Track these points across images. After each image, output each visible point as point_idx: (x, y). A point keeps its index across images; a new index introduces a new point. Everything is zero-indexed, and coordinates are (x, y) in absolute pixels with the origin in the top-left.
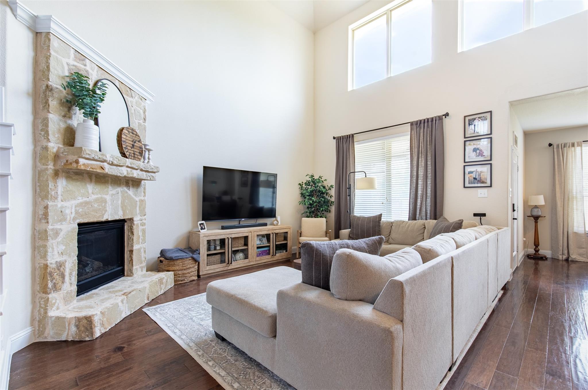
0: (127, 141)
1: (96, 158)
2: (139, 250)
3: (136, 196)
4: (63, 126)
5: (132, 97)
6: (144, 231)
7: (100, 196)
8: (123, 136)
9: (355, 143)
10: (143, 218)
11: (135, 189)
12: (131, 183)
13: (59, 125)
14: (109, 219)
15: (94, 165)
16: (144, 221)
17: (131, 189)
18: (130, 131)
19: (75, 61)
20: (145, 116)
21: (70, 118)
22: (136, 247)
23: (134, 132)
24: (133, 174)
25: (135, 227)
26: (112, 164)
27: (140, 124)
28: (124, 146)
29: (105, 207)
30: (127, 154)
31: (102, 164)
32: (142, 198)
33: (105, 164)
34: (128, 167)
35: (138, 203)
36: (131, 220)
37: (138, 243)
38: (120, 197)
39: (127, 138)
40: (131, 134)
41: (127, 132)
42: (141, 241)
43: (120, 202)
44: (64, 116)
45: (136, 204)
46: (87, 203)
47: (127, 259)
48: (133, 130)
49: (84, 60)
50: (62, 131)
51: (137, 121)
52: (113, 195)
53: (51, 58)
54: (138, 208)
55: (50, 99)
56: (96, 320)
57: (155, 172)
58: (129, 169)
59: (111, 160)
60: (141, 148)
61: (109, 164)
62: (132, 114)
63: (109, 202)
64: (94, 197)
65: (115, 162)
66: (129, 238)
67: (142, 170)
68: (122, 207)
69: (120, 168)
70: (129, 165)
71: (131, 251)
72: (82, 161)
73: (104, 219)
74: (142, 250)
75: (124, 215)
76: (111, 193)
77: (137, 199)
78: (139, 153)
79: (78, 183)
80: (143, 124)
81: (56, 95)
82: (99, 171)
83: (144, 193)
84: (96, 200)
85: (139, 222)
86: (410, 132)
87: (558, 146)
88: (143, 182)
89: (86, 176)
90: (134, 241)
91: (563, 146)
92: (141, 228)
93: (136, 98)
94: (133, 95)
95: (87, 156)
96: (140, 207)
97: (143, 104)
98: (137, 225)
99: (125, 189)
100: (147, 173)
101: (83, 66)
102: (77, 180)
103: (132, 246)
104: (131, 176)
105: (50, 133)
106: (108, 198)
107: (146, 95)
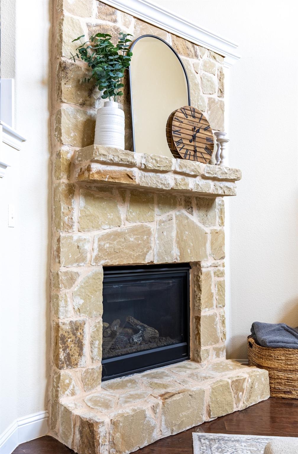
0: (182, 131)
1: (116, 160)
2: (212, 318)
3: (204, 224)
4: (81, 118)
5: (196, 56)
6: (221, 286)
7: (139, 224)
8: (175, 123)
10: (220, 262)
11: (202, 213)
12: (194, 202)
13: (76, 118)
14: (156, 262)
15: (115, 172)
16: (221, 268)
17: (195, 212)
18: (189, 112)
19: (99, 17)
20: (222, 85)
21: (92, 105)
22: (205, 313)
23: (197, 115)
24: (186, 184)
25: (202, 277)
26: (146, 169)
27: (211, 102)
28: (175, 139)
29: (148, 242)
30: (182, 152)
31: (128, 169)
32: (217, 228)
33: (135, 170)
34: (176, 172)
35: (209, 237)
36: (197, 264)
37: (210, 306)
38: (175, 226)
39: (183, 125)
40: (191, 118)
41: (182, 115)
42: (215, 302)
43: (174, 234)
44: (83, 104)
45: (205, 238)
46: (117, 235)
47: (193, 332)
48: (194, 110)
49: (114, 13)
50: (80, 127)
51: (206, 97)
52: (161, 222)
53: (64, 22)
54: (208, 245)
55: (63, 83)
56: (102, 432)
57: (233, 181)
58: (179, 177)
59: (144, 161)
60: (210, 140)
61: (140, 169)
62: (196, 85)
63: (155, 235)
64: (129, 225)
65: (150, 166)
66: (195, 296)
67: (204, 177)
68: (178, 243)
69: (162, 175)
70: (178, 170)
71: (198, 319)
72: (95, 167)
73: (147, 260)
74: (218, 319)
75: (181, 256)
76: (157, 219)
77: (207, 230)
78: (206, 149)
79: (104, 204)
80: (217, 99)
81: (71, 75)
82: (124, 181)
83: (221, 218)
84: (133, 231)
85: (212, 270)
88: (218, 200)
89: (116, 192)
90: (202, 301)
92: (214, 279)
93: (205, 57)
94: (199, 53)
95: (102, 159)
96: (212, 243)
97: (218, 65)
98: (208, 274)
99: (184, 212)
100: (217, 183)
101: (111, 24)
102: (101, 199)
103: (199, 311)
104: (184, 188)
105: (63, 131)
106: (153, 227)
107: (222, 48)
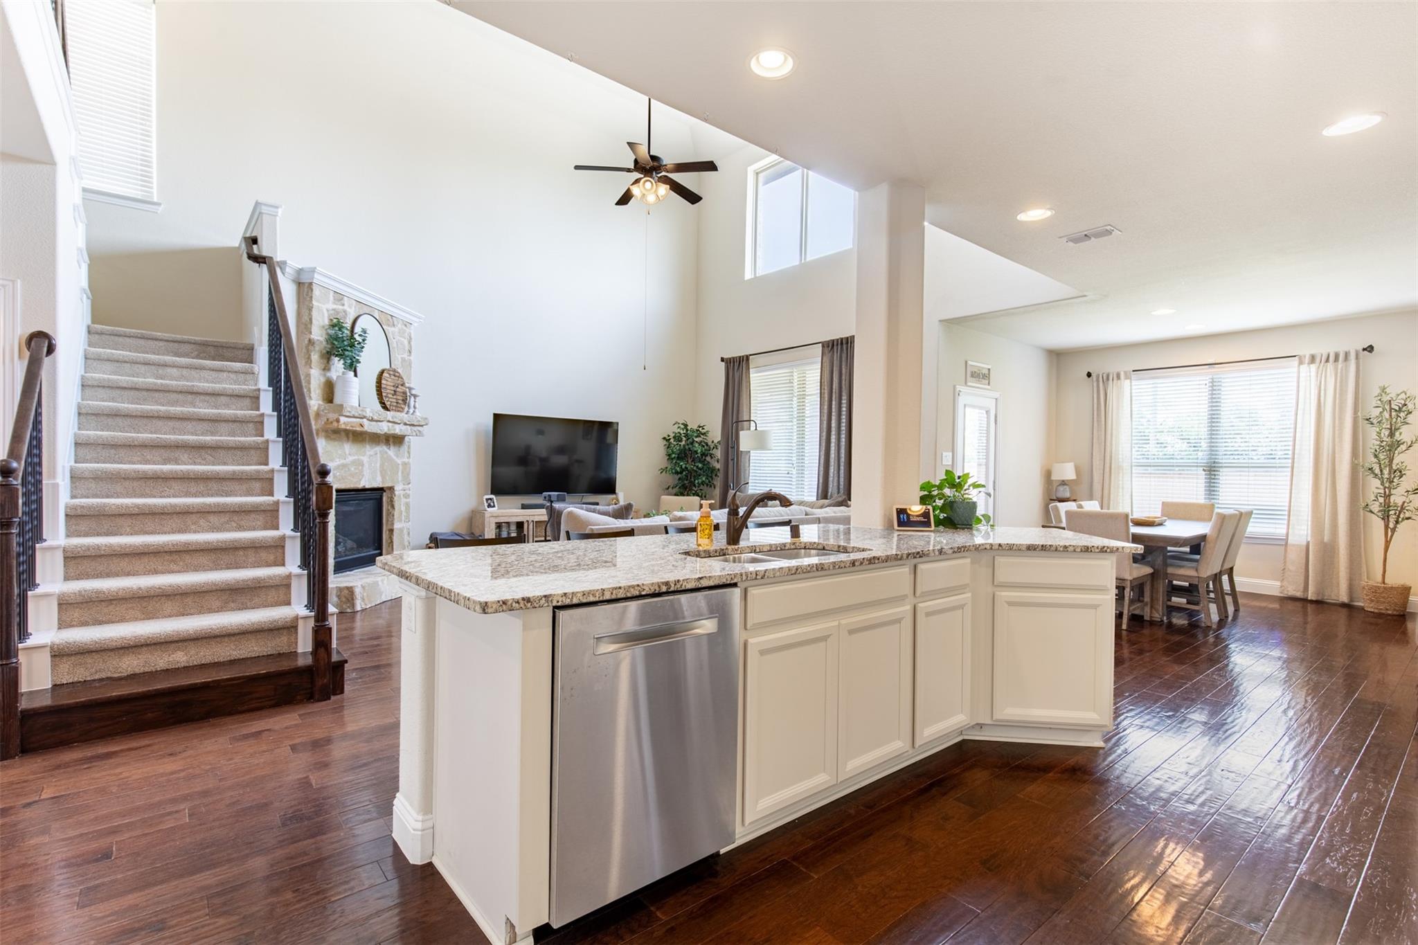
0: (388, 387)
1: (356, 415)
2: (401, 530)
3: (397, 456)
4: (323, 380)
5: (394, 325)
6: (407, 505)
7: (356, 457)
8: (383, 382)
9: (751, 370)
10: (407, 487)
11: (397, 448)
12: (391, 440)
13: (319, 380)
14: (367, 487)
15: (354, 422)
16: (408, 492)
17: (392, 448)
18: (391, 373)
19: (334, 303)
20: (411, 347)
21: (329, 370)
22: (397, 526)
23: (397, 374)
24: (395, 430)
25: (396, 498)
26: (372, 420)
27: (403, 360)
28: (384, 394)
29: (362, 471)
30: (388, 404)
31: (361, 420)
32: (406, 460)
33: (365, 420)
34: (389, 421)
35: (401, 467)
36: (391, 489)
37: (401, 521)
38: (379, 459)
39: (389, 383)
40: (393, 377)
41: (387, 375)
42: (403, 518)
43: (378, 465)
44: (324, 369)
45: (398, 468)
46: (344, 466)
47: (387, 541)
48: (394, 371)
49: (342, 299)
50: (322, 385)
51: (399, 357)
52: (371, 456)
53: (314, 309)
54: (400, 474)
55: (312, 354)
56: (358, 591)
57: (422, 426)
58: (390, 424)
59: (371, 415)
60: (405, 393)
61: (368, 420)
62: (394, 348)
63: (366, 465)
64: (351, 458)
65: (375, 418)
66: (389, 514)
67: (405, 424)
68: (381, 472)
69: (379, 423)
70: (391, 420)
71: (391, 531)
72: (343, 419)
73: (360, 486)
74: (405, 531)
75: (383, 482)
76: (368, 453)
77: (399, 461)
78: (403, 400)
79: (336, 443)
80: (407, 358)
81: (317, 348)
82: (358, 429)
83: (409, 453)
84: (354, 462)
85: (402, 492)
86: (820, 358)
87: (1098, 376)
88: (406, 439)
89: (343, 434)
90: (395, 517)
91: (1105, 378)
92: (404, 500)
93: (399, 326)
94: (395, 323)
95: (348, 414)
96: (402, 473)
97: (408, 330)
98: (399, 496)
99: (385, 448)
100: (413, 428)
101: (341, 307)
102: (334, 440)
103: (393, 524)
104: (393, 432)
105: (312, 390)
106: (365, 459)
107: (411, 318)
